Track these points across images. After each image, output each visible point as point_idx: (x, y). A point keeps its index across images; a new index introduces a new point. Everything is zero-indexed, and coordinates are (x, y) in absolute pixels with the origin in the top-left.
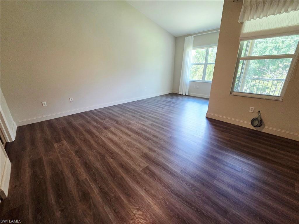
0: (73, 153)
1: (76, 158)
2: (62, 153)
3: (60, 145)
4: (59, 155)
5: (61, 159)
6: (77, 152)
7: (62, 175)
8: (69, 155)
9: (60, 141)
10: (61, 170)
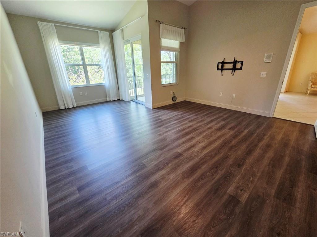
0: (244, 168)
1: (247, 162)
2: (251, 179)
3: (241, 190)
4: (256, 180)
5: (259, 175)
6: (240, 166)
7: (270, 163)
8: (248, 170)
9: (233, 197)
10: (268, 167)
